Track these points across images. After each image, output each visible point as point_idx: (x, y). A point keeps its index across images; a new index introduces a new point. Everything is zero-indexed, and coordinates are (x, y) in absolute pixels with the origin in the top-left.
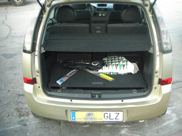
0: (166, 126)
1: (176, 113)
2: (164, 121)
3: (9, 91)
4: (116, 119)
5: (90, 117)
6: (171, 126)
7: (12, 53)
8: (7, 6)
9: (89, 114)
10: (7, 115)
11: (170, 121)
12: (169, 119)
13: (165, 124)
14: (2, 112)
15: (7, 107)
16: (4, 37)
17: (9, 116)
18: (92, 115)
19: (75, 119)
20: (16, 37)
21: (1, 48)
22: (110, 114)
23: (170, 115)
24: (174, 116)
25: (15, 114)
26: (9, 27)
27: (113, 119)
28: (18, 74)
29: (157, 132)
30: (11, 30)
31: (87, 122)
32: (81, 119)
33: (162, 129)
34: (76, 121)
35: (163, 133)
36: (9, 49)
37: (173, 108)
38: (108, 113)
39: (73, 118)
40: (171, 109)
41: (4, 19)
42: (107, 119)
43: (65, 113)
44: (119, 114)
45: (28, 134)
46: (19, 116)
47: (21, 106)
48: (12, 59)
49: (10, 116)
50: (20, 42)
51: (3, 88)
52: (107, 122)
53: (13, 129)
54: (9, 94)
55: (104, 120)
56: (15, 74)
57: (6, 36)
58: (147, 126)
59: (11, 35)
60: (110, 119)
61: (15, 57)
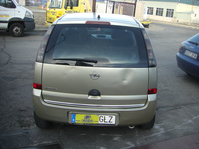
0: (154, 136)
1: (164, 128)
2: (153, 133)
3: (11, 107)
4: (109, 122)
5: (88, 119)
6: (159, 136)
7: (12, 77)
8: (5, 36)
9: (87, 116)
10: (10, 125)
11: (158, 133)
12: (157, 132)
13: (153, 135)
14: (5, 123)
15: (10, 119)
16: (4, 63)
17: (11, 126)
18: (89, 118)
19: (75, 121)
20: (16, 64)
21: (2, 72)
22: (105, 117)
23: (158, 129)
24: (162, 130)
25: (17, 125)
26: (8, 54)
27: (107, 122)
28: (19, 94)
29: (146, 140)
30: (10, 57)
31: (84, 124)
32: (80, 121)
33: (150, 138)
34: (75, 123)
35: (151, 141)
36: (9, 73)
37: (161, 124)
38: (103, 116)
39: (73, 120)
40: (159, 125)
41: (3, 47)
42: (102, 122)
43: (67, 115)
44: (112, 117)
45: (30, 138)
46: (21, 126)
47: (22, 119)
48: (12, 82)
49: (13, 126)
50: (19, 68)
51: (5, 104)
52: (102, 124)
53: (16, 135)
54: (11, 110)
55: (99, 122)
56: (16, 94)
57: (6, 62)
58: (137, 136)
59: (11, 61)
60: (105, 122)
61: (15, 80)
